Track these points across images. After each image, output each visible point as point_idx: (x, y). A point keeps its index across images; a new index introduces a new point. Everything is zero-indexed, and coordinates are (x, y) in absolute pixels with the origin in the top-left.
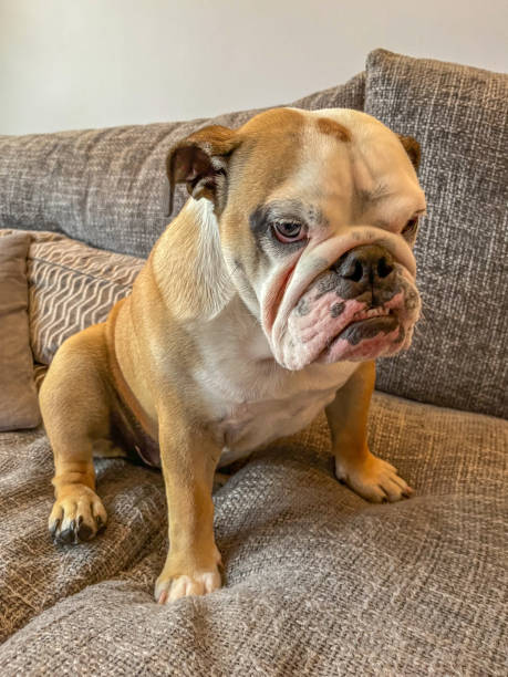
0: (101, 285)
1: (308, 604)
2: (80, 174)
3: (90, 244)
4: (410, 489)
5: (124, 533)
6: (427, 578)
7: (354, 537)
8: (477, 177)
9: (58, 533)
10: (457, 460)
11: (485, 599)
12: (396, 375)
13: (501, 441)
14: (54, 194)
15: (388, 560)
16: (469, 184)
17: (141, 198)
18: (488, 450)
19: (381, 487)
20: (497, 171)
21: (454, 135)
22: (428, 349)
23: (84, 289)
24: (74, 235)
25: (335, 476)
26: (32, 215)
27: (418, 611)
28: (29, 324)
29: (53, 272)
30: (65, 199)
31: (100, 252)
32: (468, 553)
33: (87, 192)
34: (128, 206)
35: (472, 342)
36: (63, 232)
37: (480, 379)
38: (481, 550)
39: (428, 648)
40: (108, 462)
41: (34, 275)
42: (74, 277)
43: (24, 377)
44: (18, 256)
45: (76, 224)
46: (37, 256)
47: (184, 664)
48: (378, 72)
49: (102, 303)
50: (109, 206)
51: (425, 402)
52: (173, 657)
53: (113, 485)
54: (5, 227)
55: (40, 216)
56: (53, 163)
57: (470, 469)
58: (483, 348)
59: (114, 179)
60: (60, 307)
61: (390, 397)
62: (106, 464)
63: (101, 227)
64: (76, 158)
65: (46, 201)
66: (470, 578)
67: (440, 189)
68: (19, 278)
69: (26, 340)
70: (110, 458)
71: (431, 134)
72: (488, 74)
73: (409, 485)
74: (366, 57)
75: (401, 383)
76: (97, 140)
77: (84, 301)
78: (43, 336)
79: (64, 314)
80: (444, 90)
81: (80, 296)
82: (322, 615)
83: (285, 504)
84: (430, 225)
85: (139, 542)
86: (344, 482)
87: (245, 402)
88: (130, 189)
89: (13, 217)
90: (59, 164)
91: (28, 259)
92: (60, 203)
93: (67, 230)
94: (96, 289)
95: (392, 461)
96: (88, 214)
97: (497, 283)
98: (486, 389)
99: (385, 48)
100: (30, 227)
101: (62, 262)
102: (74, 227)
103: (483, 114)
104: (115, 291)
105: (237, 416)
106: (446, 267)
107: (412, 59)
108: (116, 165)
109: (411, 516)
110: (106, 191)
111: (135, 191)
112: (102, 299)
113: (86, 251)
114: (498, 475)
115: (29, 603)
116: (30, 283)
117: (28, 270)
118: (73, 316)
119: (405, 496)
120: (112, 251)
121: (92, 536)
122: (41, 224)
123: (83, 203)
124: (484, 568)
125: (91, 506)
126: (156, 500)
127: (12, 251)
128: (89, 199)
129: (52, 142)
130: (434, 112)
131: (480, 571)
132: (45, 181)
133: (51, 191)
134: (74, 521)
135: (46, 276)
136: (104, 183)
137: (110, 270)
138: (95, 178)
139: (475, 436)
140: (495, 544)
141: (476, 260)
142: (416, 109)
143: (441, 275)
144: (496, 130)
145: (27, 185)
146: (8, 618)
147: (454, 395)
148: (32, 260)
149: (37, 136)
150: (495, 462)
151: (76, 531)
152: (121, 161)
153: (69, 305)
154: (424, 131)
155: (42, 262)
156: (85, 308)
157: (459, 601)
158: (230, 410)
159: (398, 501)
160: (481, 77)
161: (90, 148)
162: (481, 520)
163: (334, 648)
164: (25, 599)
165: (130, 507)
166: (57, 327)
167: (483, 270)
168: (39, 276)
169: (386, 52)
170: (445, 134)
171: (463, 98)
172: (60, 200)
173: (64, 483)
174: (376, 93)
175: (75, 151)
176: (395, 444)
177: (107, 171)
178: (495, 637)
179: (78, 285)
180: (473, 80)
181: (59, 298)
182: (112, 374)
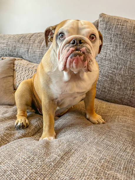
0: (31, 70)
1: (74, 142)
2: (28, 44)
3: (29, 61)
4: (105, 122)
5: (33, 128)
6: (104, 139)
7: (88, 130)
8: (125, 45)
9: (17, 126)
10: (117, 115)
11: (118, 143)
12: (104, 95)
13: (128, 111)
14: (21, 49)
15: (95, 134)
16: (123, 47)
17: (42, 50)
18: (125, 113)
19: (97, 121)
20: (130, 44)
21: (120, 34)
22: (112, 88)
23: (27, 71)
24: (25, 59)
25: (86, 118)
26: (15, 54)
27: (101, 145)
28: (13, 80)
29: (20, 67)
30: (24, 50)
31: (32, 63)
32: (116, 134)
33: (29, 48)
34: (39, 52)
35: (123, 87)
36: (23, 58)
37: (125, 96)
38: (119, 134)
39: (102, 152)
40: (31, 113)
41: (15, 68)
42: (25, 68)
43: (11, 92)
44: (11, 63)
45: (26, 56)
46: (16, 64)
47: (42, 150)
48: (102, 19)
49: (31, 75)
50: (34, 52)
51: (111, 102)
52: (40, 149)
53: (31, 117)
54: (9, 57)
55: (17, 54)
56: (21, 41)
57: (120, 117)
58: (126, 88)
59: (36, 45)
60: (21, 76)
61: (102, 101)
62: (30, 113)
63: (32, 57)
64: (27, 40)
65: (19, 50)
66: (115, 139)
67: (116, 48)
68: (11, 69)
69: (12, 84)
70: (31, 112)
71: (114, 34)
72: (129, 20)
73: (105, 121)
74: (99, 15)
75: (105, 97)
76: (32, 36)
77: (27, 74)
78: (16, 83)
79: (22, 77)
80: (118, 23)
81: (26, 73)
82: (77, 144)
83: (72, 122)
84: (113, 57)
85: (36, 130)
86: (88, 119)
87: (62, 93)
88: (40, 47)
89: (11, 54)
90: (23, 41)
91: (14, 64)
92: (23, 51)
93: (24, 58)
94: (30, 72)
95: (101, 115)
96: (29, 53)
97: (130, 72)
98: (126, 99)
99: (104, 13)
100: (15, 57)
101: (22, 65)
102: (26, 57)
103: (127, 29)
104: (35, 72)
105: (60, 98)
106: (117, 68)
107: (110, 16)
108: (36, 42)
109: (103, 126)
110: (34, 48)
111: (41, 48)
112: (31, 74)
113: (28, 62)
114: (127, 118)
115: (9, 140)
116: (14, 70)
117: (14, 67)
118: (24, 78)
119: (103, 123)
120: (34, 63)
121: (25, 128)
122: (18, 56)
123: (28, 51)
124: (119, 137)
125: (25, 121)
126: (41, 121)
127: (10, 62)
128: (30, 50)
129: (21, 36)
130: (115, 29)
131: (118, 138)
132: (19, 45)
133: (20, 48)
134: (21, 123)
135: (18, 68)
136: (33, 46)
137: (34, 67)
138: (31, 45)
139: (122, 110)
140: (123, 133)
141: (125, 66)
142: (110, 28)
143: (116, 70)
144: (130, 33)
145: (15, 46)
146: (3, 143)
147: (118, 100)
148: (15, 64)
149: (18, 35)
150: (126, 116)
151: (21, 126)
152: (38, 41)
153: (23, 75)
154: (112, 33)
155: (17, 65)
156: (27, 76)
157: (111, 143)
158: (58, 96)
159: (101, 124)
160: (127, 20)
161: (30, 37)
162: (121, 128)
163: (79, 150)
164: (8, 139)
165: (35, 122)
166: (20, 81)
167: (126, 69)
168: (16, 68)
169: (104, 14)
170: (118, 34)
171: (122, 25)
172: (22, 50)
173: (19, 116)
174: (101, 24)
175: (27, 38)
176: (102, 111)
177: (34, 43)
178: (119, 151)
179: (26, 70)
180: (125, 21)
181: (21, 74)
182: (33, 90)
